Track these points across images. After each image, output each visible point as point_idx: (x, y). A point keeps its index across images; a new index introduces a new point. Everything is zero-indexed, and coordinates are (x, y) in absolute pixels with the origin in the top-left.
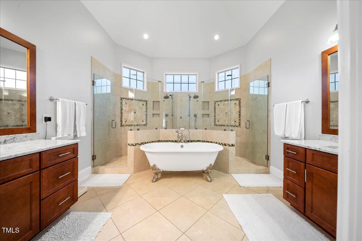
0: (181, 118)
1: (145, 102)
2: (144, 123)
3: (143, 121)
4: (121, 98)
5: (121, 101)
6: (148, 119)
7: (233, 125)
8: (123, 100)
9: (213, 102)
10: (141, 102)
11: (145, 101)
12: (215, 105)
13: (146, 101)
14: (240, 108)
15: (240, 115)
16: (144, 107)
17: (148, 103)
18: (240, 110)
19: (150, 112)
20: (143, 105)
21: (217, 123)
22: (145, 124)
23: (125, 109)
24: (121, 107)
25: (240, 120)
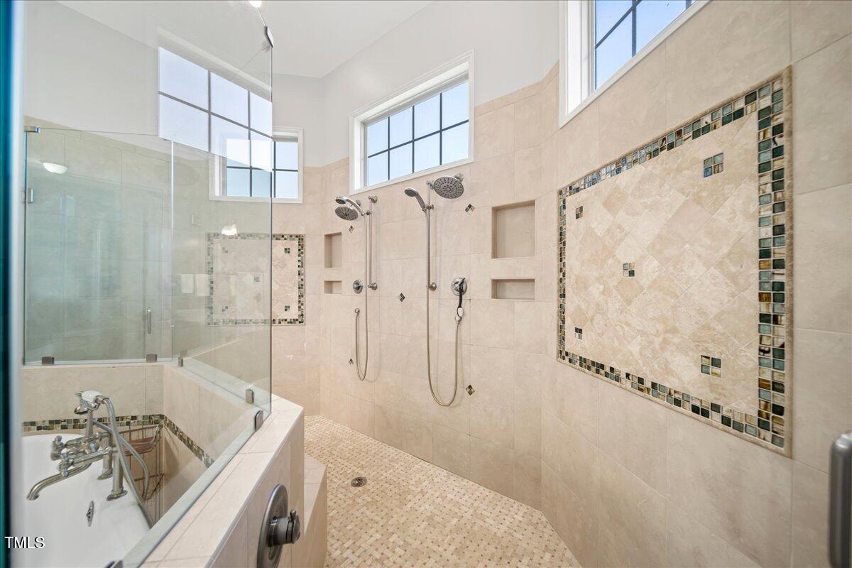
0: (402, 297)
1: (296, 242)
2: (293, 313)
3: (287, 308)
4: (209, 234)
5: (209, 243)
6: (308, 298)
7: (687, 397)
8: (215, 240)
9: (555, 196)
10: (282, 241)
11: (297, 236)
12: (562, 217)
13: (300, 238)
14: (779, 206)
15: (775, 293)
16: (293, 260)
17: (307, 243)
18: (779, 230)
19: (316, 274)
20: (287, 251)
21: (572, 344)
22: (296, 317)
23: (223, 269)
24: (209, 263)
25: (780, 353)
